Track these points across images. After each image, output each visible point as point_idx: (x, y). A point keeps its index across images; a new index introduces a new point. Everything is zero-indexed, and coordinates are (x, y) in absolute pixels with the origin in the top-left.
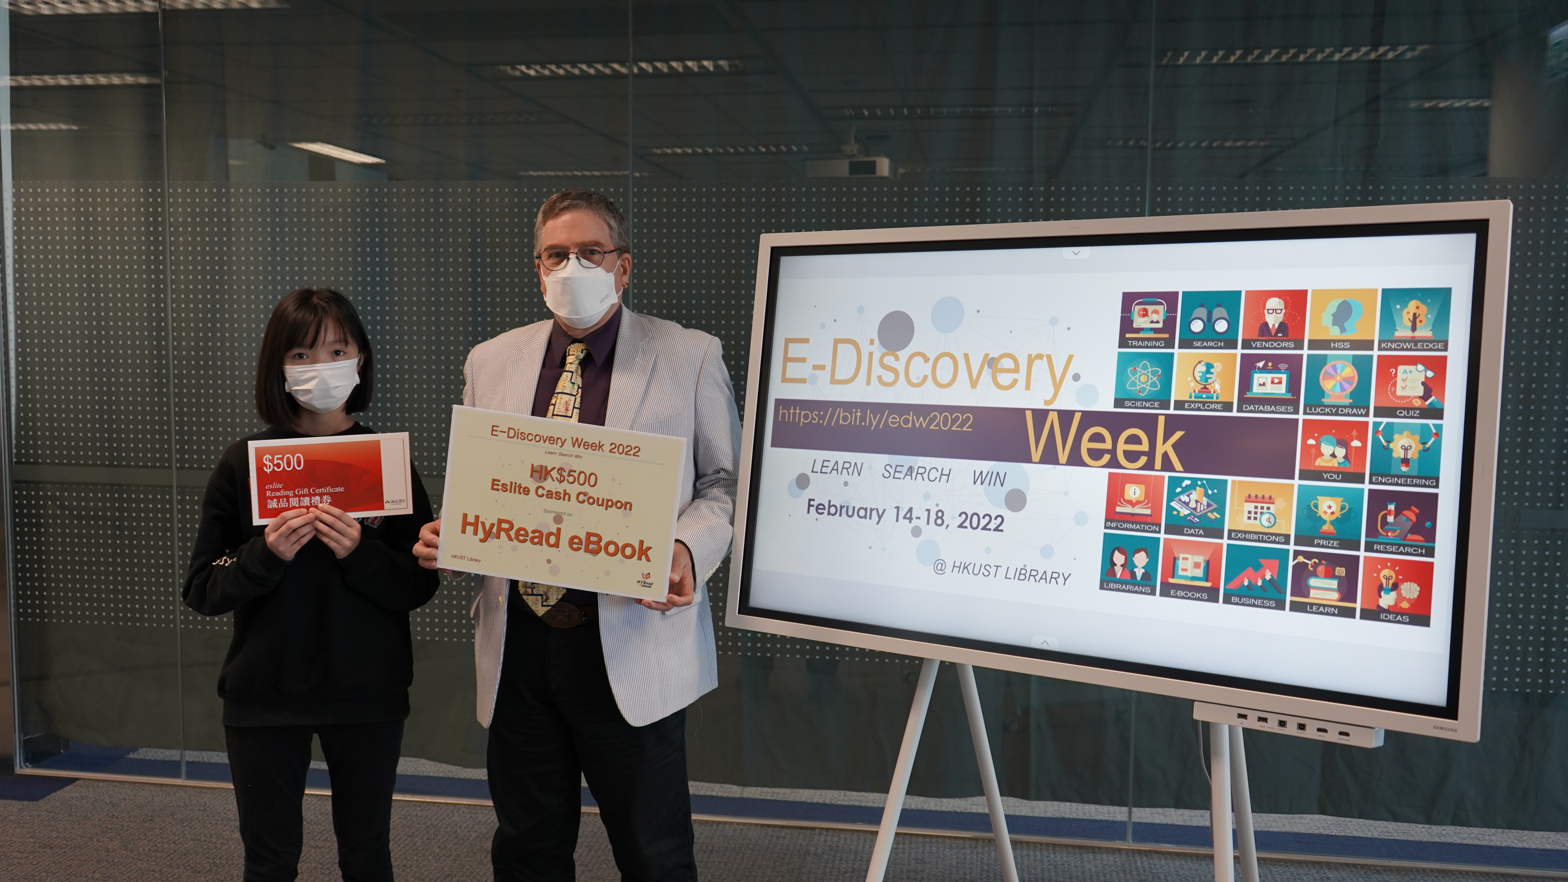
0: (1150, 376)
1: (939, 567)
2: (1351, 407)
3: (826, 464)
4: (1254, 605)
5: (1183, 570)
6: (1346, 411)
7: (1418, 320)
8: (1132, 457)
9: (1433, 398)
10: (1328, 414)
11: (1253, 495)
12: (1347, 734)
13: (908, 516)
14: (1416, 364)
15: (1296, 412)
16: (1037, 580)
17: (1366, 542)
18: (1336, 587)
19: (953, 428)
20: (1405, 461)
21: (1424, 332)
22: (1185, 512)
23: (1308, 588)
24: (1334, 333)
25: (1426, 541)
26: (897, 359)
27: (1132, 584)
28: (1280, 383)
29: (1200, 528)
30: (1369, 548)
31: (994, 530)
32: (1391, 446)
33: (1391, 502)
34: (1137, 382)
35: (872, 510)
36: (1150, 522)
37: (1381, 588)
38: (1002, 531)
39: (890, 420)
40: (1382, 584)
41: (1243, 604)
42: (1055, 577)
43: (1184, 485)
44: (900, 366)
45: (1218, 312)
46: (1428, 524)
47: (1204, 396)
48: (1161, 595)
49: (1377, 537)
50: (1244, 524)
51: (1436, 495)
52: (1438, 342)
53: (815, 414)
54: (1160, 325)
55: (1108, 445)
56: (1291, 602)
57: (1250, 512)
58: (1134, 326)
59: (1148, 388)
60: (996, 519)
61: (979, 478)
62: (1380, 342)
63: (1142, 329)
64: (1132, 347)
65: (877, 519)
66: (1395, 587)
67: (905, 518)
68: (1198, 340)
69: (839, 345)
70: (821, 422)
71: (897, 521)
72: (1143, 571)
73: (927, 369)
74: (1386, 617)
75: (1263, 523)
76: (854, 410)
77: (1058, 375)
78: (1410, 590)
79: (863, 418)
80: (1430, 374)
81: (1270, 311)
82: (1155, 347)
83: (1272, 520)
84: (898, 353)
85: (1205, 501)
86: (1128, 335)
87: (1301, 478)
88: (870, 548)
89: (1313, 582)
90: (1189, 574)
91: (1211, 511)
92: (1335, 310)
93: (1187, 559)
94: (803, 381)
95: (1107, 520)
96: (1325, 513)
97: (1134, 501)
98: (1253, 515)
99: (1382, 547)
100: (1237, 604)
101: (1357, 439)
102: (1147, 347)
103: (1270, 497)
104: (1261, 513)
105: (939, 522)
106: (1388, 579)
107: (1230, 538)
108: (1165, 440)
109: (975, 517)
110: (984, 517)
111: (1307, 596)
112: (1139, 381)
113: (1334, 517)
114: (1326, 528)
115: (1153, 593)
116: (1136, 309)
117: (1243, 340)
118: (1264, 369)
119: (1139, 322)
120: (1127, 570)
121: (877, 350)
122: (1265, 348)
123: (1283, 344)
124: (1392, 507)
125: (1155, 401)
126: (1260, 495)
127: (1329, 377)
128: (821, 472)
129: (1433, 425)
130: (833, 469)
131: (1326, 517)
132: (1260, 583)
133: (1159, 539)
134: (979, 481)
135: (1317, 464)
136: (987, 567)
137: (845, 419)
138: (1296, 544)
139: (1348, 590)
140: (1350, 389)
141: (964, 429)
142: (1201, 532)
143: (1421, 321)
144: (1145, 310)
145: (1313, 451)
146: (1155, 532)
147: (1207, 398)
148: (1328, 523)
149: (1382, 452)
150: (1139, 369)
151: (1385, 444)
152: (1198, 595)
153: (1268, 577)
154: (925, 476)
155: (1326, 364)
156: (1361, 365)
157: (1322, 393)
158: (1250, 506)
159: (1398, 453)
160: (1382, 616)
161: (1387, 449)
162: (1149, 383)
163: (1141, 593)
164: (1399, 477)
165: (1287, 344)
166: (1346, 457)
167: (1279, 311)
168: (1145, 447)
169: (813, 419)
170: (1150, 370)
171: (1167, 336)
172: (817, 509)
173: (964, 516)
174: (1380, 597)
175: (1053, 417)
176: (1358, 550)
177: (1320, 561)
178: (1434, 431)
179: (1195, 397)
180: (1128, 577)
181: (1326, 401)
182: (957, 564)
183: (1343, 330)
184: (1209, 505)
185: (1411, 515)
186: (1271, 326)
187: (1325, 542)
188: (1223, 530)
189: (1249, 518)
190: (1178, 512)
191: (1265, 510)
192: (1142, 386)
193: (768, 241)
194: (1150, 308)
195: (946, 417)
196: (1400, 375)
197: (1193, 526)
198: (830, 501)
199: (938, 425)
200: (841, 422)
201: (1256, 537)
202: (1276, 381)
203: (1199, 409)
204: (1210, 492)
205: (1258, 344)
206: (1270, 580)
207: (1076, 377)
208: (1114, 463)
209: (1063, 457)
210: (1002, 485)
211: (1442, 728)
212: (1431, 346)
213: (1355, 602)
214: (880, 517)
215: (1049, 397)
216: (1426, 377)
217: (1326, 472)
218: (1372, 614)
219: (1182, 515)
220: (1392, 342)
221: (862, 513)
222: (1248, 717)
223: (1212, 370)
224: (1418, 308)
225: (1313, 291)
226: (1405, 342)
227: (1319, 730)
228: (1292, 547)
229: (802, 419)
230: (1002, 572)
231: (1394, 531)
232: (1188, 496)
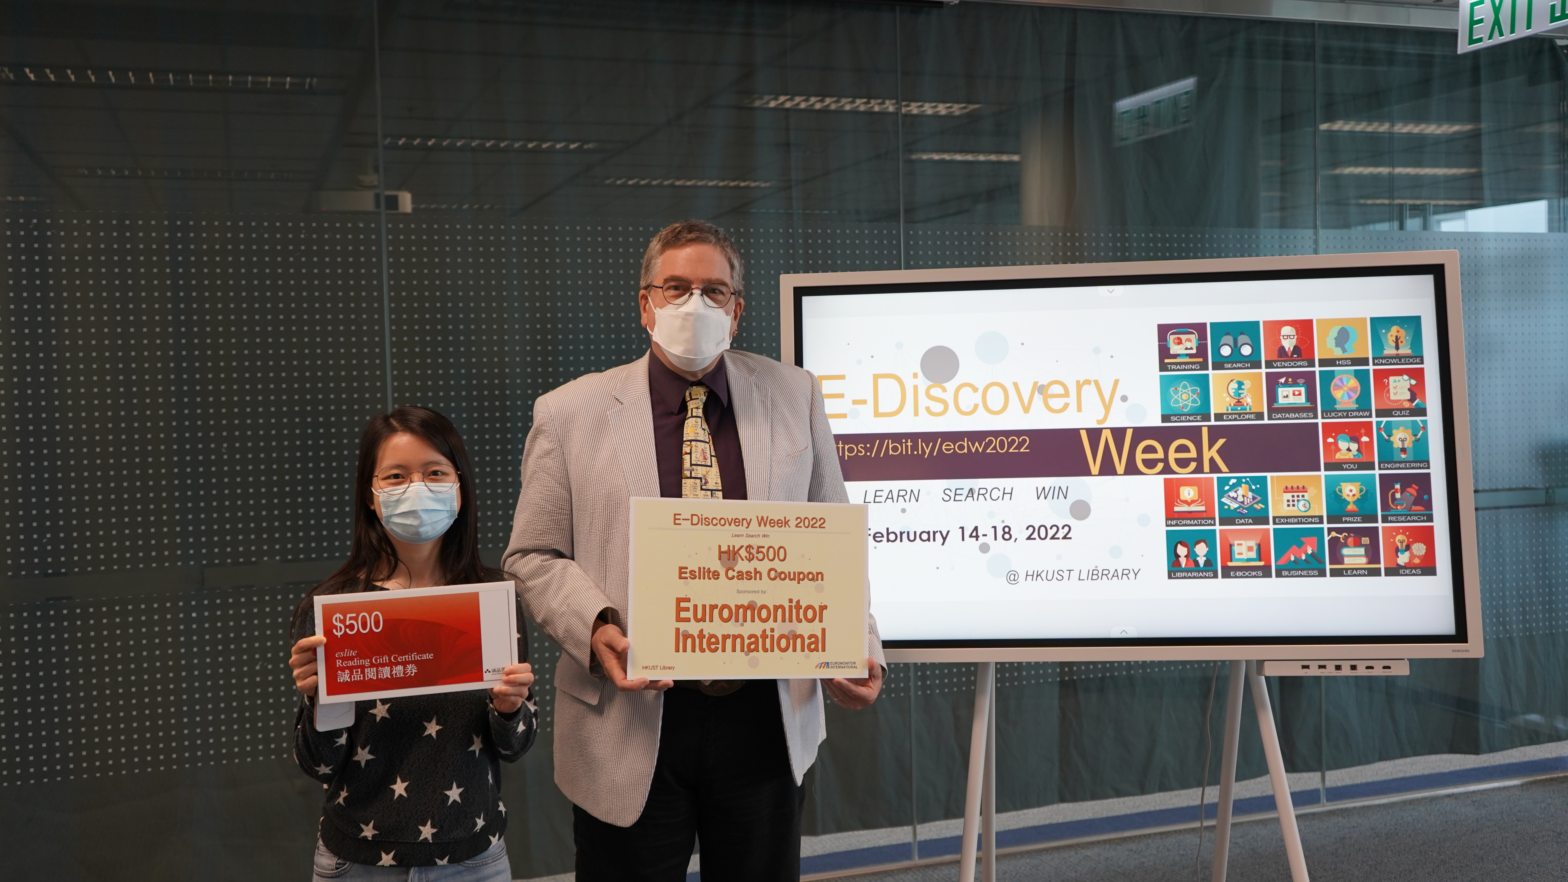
0: (1191, 394)
1: (1012, 578)
2: (1358, 410)
3: (878, 494)
4: (1301, 576)
5: (1239, 554)
6: (1354, 414)
7: (1399, 341)
8: (1183, 463)
9: (1418, 400)
10: (1340, 417)
11: (1289, 486)
12: (1389, 668)
13: (974, 534)
14: (1401, 375)
15: (1316, 417)
16: (1110, 578)
17: (1382, 515)
18: (1363, 553)
19: (1011, 451)
20: (1403, 450)
21: (1405, 350)
22: (1234, 505)
23: (1342, 557)
24: (1338, 353)
25: (1426, 510)
26: (944, 390)
27: (1196, 571)
28: (1300, 394)
29: (1249, 518)
30: (1385, 520)
31: (1063, 538)
32: (1392, 439)
33: (1397, 483)
34: (1180, 399)
35: (934, 533)
36: (1206, 517)
37: (1397, 550)
38: (1070, 538)
39: (944, 447)
40: (1398, 547)
41: (1292, 576)
42: (1126, 573)
43: (1231, 483)
44: (949, 397)
45: (1242, 339)
46: (1426, 497)
47: (1239, 409)
48: (1223, 577)
49: (1390, 511)
50: (1285, 511)
51: (1429, 474)
52: (1416, 357)
53: (861, 447)
54: (1194, 351)
55: (1160, 455)
56: (1331, 569)
57: (1288, 501)
58: (1171, 353)
59: (1190, 404)
60: (1063, 528)
61: (1043, 494)
62: (1374, 359)
63: (1179, 355)
64: (1171, 370)
65: (942, 541)
66: (1408, 548)
67: (971, 536)
68: (1228, 363)
69: (879, 380)
70: (868, 454)
71: (963, 540)
72: (1205, 558)
73: (977, 398)
74: (1404, 572)
75: (1300, 509)
76: (904, 441)
77: (1107, 398)
78: (1419, 549)
79: (915, 447)
80: (1413, 382)
81: (1285, 337)
82: (1192, 370)
83: (1308, 505)
84: (944, 384)
85: (1250, 495)
86: (1166, 361)
87: (1326, 470)
88: (938, 568)
89: (1345, 551)
90: (1244, 557)
91: (1257, 503)
92: (1336, 335)
93: (1241, 544)
94: (844, 416)
95: (1167, 519)
96: (1348, 495)
97: (1189, 501)
98: (1291, 503)
99: (1394, 518)
100: (1287, 576)
101: (1365, 435)
102: (1185, 370)
103: (1304, 487)
104: (1298, 501)
105: (1007, 536)
106: (1402, 542)
107: (1275, 523)
108: (1210, 447)
109: (1043, 529)
110: (1051, 528)
111: (1342, 563)
112: (1182, 399)
113: (1355, 498)
114: (1350, 507)
115: (1216, 576)
116: (1171, 338)
117: (1266, 361)
118: (1286, 384)
119: (1174, 349)
120: (1191, 559)
121: (923, 383)
122: (1284, 367)
123: (1299, 363)
124: (1398, 486)
125: (1197, 415)
126: (1295, 486)
127: (1338, 388)
128: (874, 502)
129: (1421, 421)
130: (887, 498)
131: (1348, 499)
132: (1304, 557)
133: (1214, 531)
134: (1043, 496)
135: (1337, 457)
136: (1060, 572)
137: (895, 449)
138: (1328, 523)
139: (1373, 555)
140: (1355, 396)
141: (1022, 450)
142: (1250, 521)
143: (1402, 342)
144: (1179, 339)
145: (1333, 447)
146: (1211, 525)
147: (1241, 410)
148: (1351, 503)
149: (1386, 444)
150: (1180, 389)
151: (1387, 438)
152: (1254, 573)
153: (1310, 552)
154: (987, 496)
155: (1334, 378)
156: (1362, 377)
157: (1334, 401)
158: (1288, 496)
159: (1398, 444)
160: (1401, 572)
161: (1388, 441)
162: (1190, 400)
163: (1205, 577)
164: (1400, 462)
165: (1301, 363)
166: (1358, 450)
167: (1292, 337)
168: (1193, 454)
169: (858, 451)
170: (1189, 389)
171: (1201, 360)
172: (874, 537)
173: (1031, 529)
174: (1398, 557)
175: (1106, 435)
176: (1377, 522)
177: (1349, 534)
178: (1422, 426)
179: (1232, 410)
180: (1192, 566)
181: (1338, 407)
182: (1030, 573)
183: (1344, 351)
184: (1254, 498)
185: (1412, 491)
186: (1287, 349)
187: (1351, 519)
188: (1268, 518)
189: (1289, 505)
190: (1229, 506)
191: (1301, 498)
192: (1185, 402)
193: (788, 282)
194: (1184, 337)
195: (1002, 441)
196: (1392, 385)
197: (1243, 516)
198: (888, 529)
199: (995, 448)
200: (891, 452)
201: (1296, 520)
202: (1297, 393)
203: (1235, 420)
204: (1254, 487)
205: (1279, 364)
206: (1311, 554)
207: (1124, 399)
208: (1167, 470)
209: (1120, 468)
210: (1065, 498)
211: (1458, 651)
212: (1411, 360)
213: (1379, 563)
214: (944, 539)
215: (1101, 417)
216: (1411, 385)
217: (1345, 463)
218: (1394, 571)
219: (1232, 508)
220: (1382, 358)
221: (925, 536)
222: (1310, 667)
223: (1243, 387)
224: (1398, 332)
225: (1317, 320)
226: (1392, 358)
227: (1368, 668)
228: (1326, 526)
229: (846, 453)
230: (1075, 575)
231: (1402, 505)
232: (1236, 492)
